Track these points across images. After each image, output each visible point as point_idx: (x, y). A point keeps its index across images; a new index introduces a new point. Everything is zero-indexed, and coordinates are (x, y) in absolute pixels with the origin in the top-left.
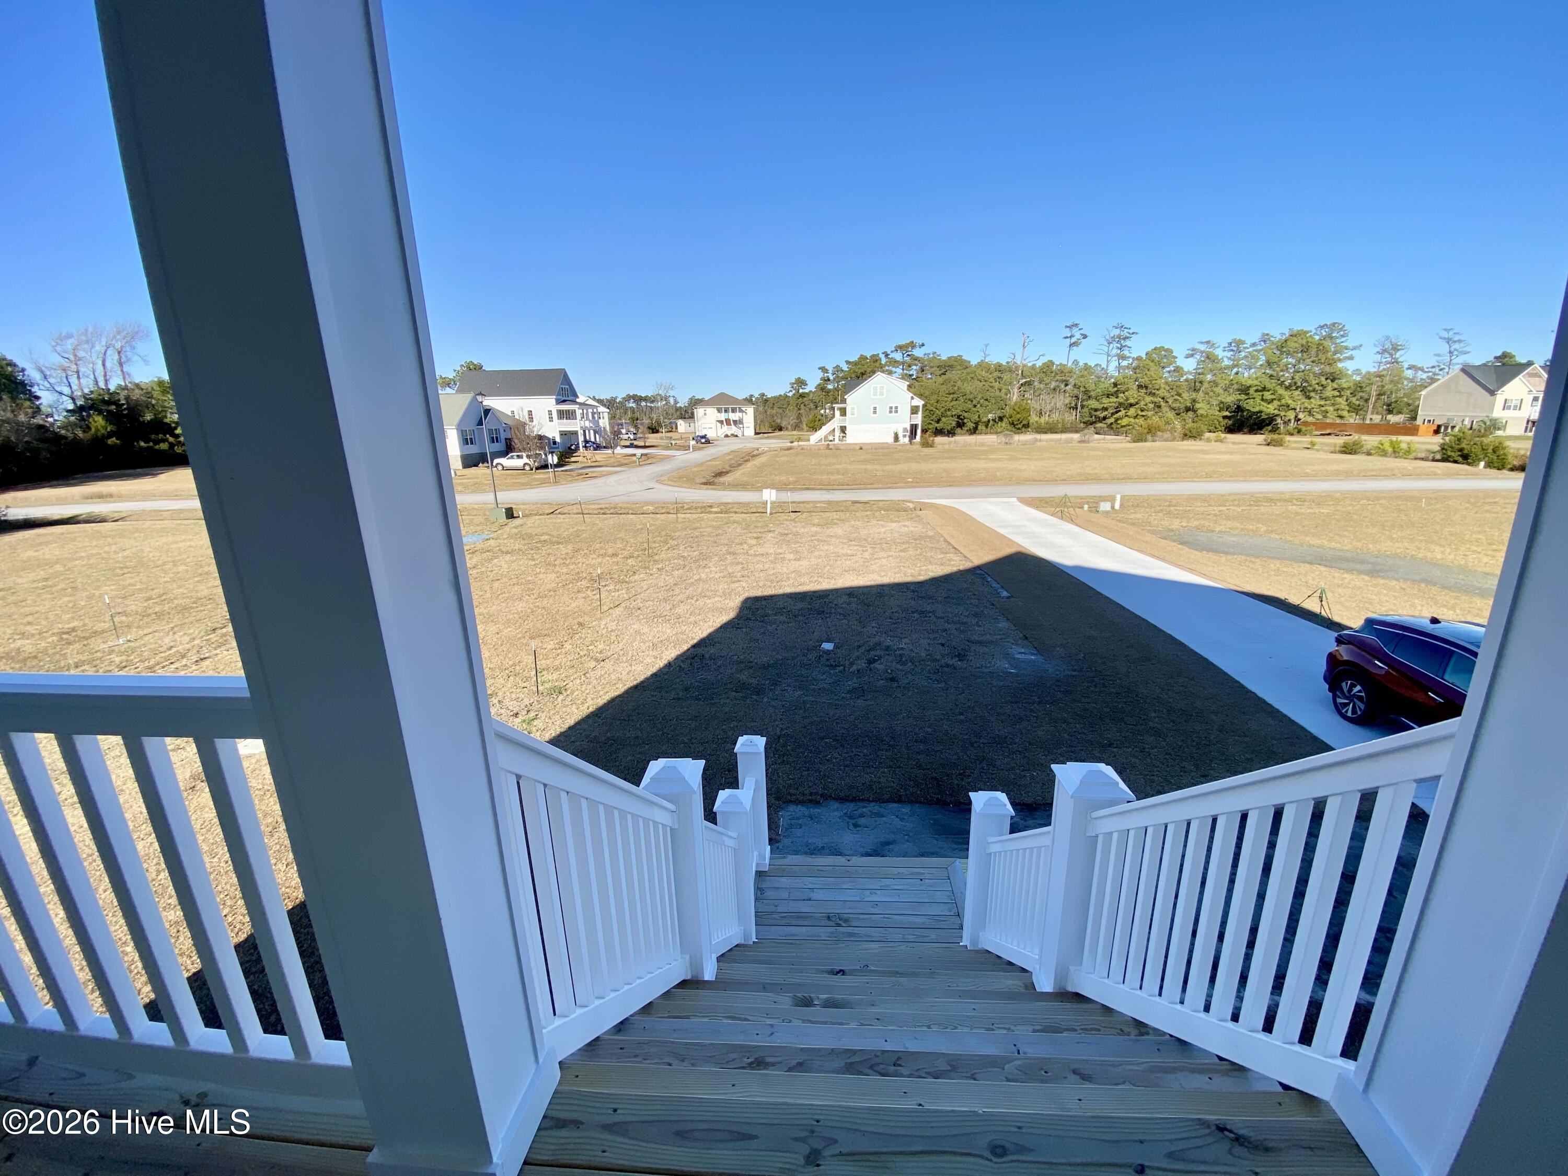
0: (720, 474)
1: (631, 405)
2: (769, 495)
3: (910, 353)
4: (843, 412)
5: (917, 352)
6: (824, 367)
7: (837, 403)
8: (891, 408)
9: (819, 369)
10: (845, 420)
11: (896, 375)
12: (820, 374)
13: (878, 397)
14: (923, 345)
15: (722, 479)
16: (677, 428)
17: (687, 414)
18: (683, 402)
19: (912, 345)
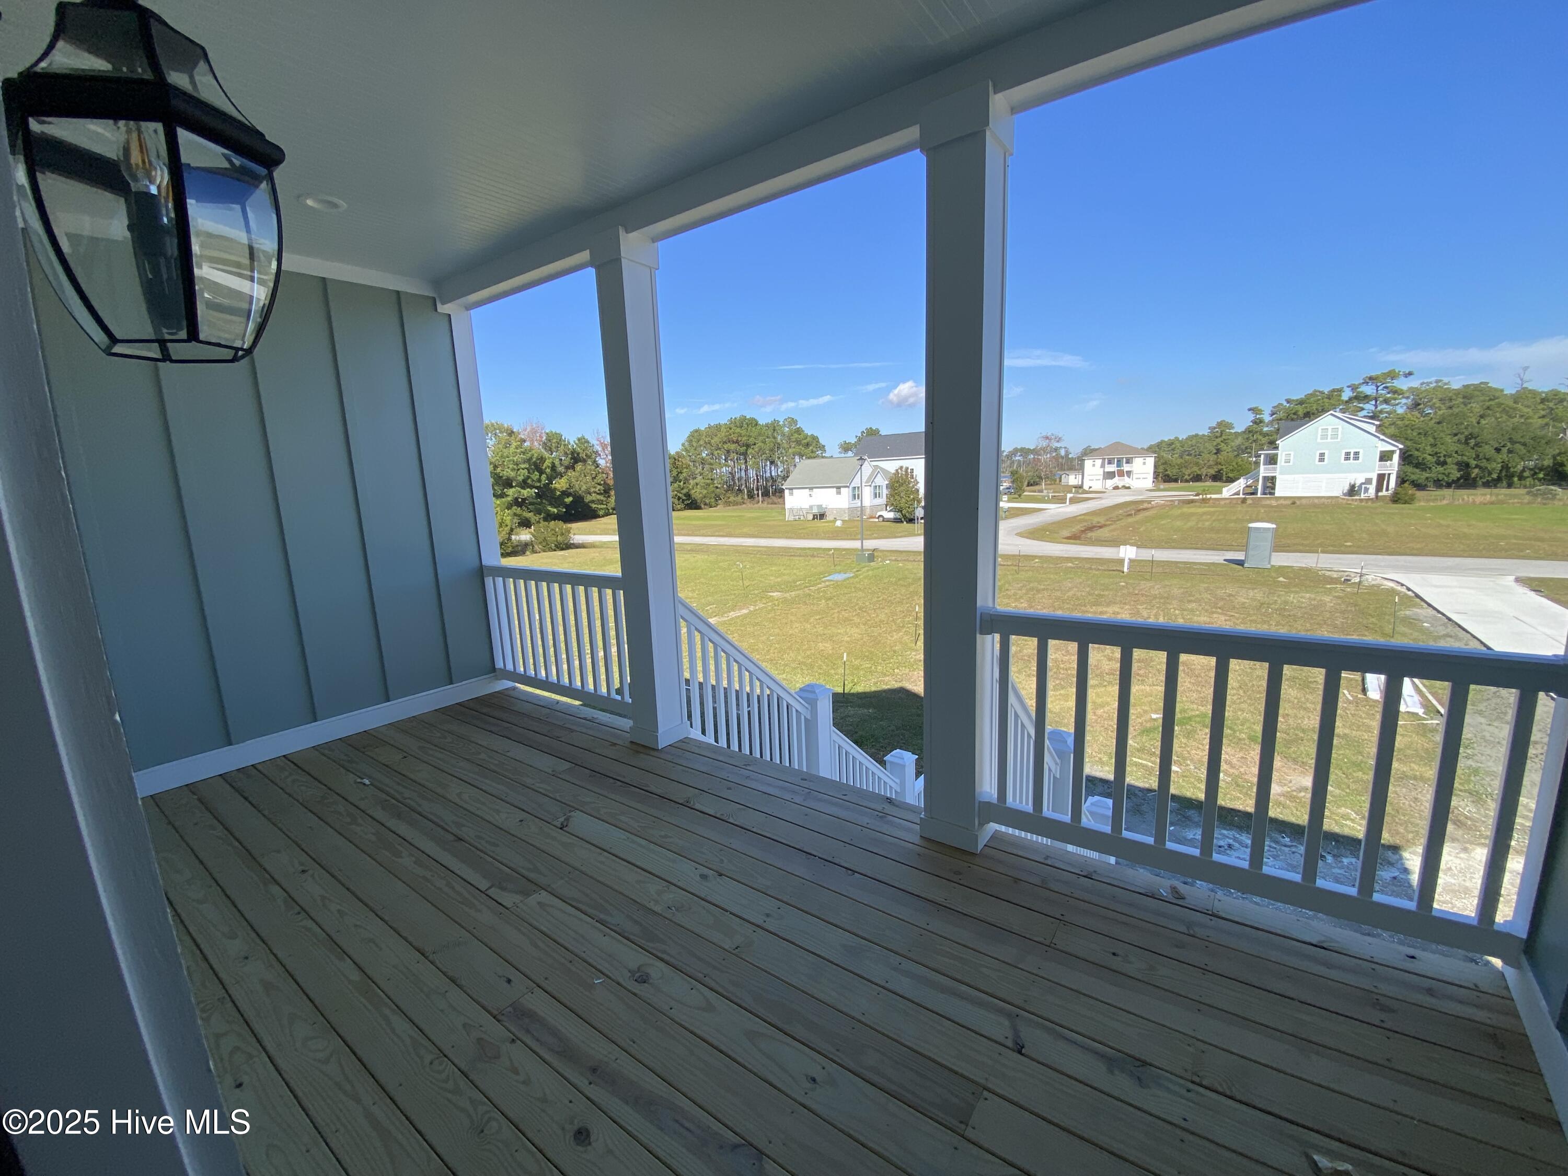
0: (1091, 529)
1: (1017, 458)
2: (1128, 552)
3: (1388, 385)
4: (1272, 460)
5: (1403, 384)
6: (1256, 408)
7: (1263, 450)
8: (1348, 454)
9: (1250, 410)
10: (1275, 469)
11: (1364, 413)
12: (1251, 416)
13: (1329, 440)
14: (1410, 374)
15: (1090, 534)
16: (1060, 481)
17: (1076, 465)
18: (1075, 452)
19: (1392, 375)
